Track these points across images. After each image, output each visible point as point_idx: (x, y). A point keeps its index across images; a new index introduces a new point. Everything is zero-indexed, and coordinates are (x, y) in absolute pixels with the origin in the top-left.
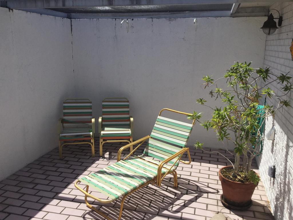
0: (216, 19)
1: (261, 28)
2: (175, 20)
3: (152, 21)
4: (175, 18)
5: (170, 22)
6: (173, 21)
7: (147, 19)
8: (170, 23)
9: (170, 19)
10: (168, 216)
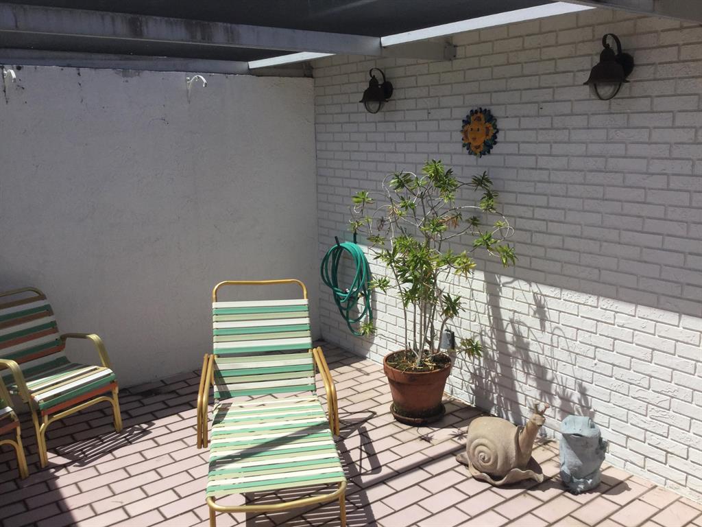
0: (227, 77)
1: (360, 102)
2: (138, 75)
3: (79, 74)
4: (139, 70)
5: (126, 79)
6: (134, 78)
7: (64, 68)
8: (127, 81)
9: (125, 72)
10: (381, 480)
